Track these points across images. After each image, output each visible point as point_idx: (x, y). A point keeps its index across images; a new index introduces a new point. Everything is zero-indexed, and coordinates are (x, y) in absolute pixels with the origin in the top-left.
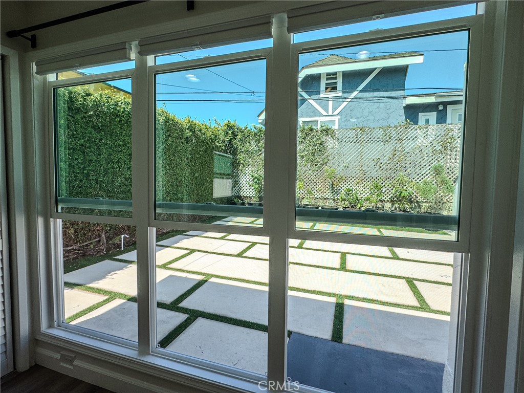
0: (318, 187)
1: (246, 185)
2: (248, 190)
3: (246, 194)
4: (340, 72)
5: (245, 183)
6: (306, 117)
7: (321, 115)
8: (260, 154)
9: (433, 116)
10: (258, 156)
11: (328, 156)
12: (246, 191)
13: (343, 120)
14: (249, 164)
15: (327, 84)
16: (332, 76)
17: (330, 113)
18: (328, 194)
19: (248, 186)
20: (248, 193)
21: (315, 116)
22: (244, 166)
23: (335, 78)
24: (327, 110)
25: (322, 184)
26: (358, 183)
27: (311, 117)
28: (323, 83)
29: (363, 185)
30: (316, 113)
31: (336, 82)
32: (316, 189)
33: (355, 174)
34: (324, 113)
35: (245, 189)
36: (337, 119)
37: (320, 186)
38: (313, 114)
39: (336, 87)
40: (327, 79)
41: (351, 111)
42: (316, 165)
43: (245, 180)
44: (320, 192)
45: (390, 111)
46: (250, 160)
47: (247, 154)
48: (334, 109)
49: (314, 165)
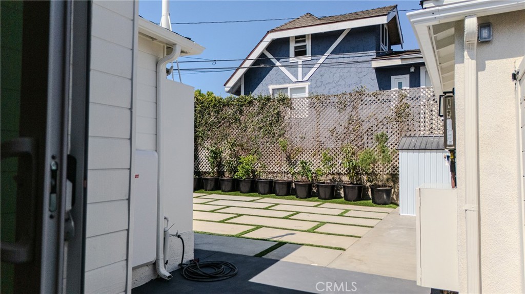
0: (276, 160)
1: (205, 159)
2: (207, 164)
3: (205, 169)
4: (308, 35)
5: (204, 157)
6: (276, 84)
7: (291, 82)
8: (219, 127)
9: (405, 79)
10: (217, 128)
11: (285, 127)
12: (205, 166)
13: (314, 86)
14: (208, 138)
15: (296, 48)
16: (301, 39)
17: (300, 79)
18: (285, 167)
19: (207, 161)
20: (207, 168)
21: (285, 83)
22: (203, 139)
23: (304, 41)
24: (296, 76)
25: (279, 157)
26: (315, 155)
27: (281, 83)
28: (292, 46)
29: (319, 157)
30: (286, 80)
31: (306, 45)
32: (274, 162)
33: (312, 145)
34: (294, 79)
35: (204, 164)
36: (306, 85)
37: (278, 159)
38: (282, 81)
39: (306, 50)
40: (296, 42)
41: (321, 76)
42: (273, 137)
43: (204, 154)
44: (277, 166)
45: (361, 75)
46: (209, 133)
47: (206, 127)
48: (304, 75)
49: (272, 137)
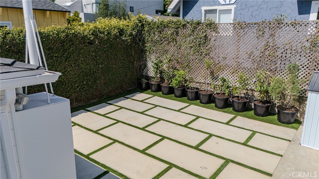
0: (202, 74)
1: (152, 68)
2: (153, 72)
3: (152, 75)
6: (208, 6)
7: (220, 4)
10: (160, 45)
11: (210, 47)
13: (238, 9)
14: (154, 52)
18: (209, 80)
21: (216, 5)
22: (150, 53)
26: (233, 73)
27: (212, 6)
29: (237, 75)
30: (216, 2)
33: (231, 64)
36: (233, 7)
37: (203, 72)
38: (213, 3)
44: (203, 78)
46: (154, 48)
47: (152, 43)
49: (200, 55)
